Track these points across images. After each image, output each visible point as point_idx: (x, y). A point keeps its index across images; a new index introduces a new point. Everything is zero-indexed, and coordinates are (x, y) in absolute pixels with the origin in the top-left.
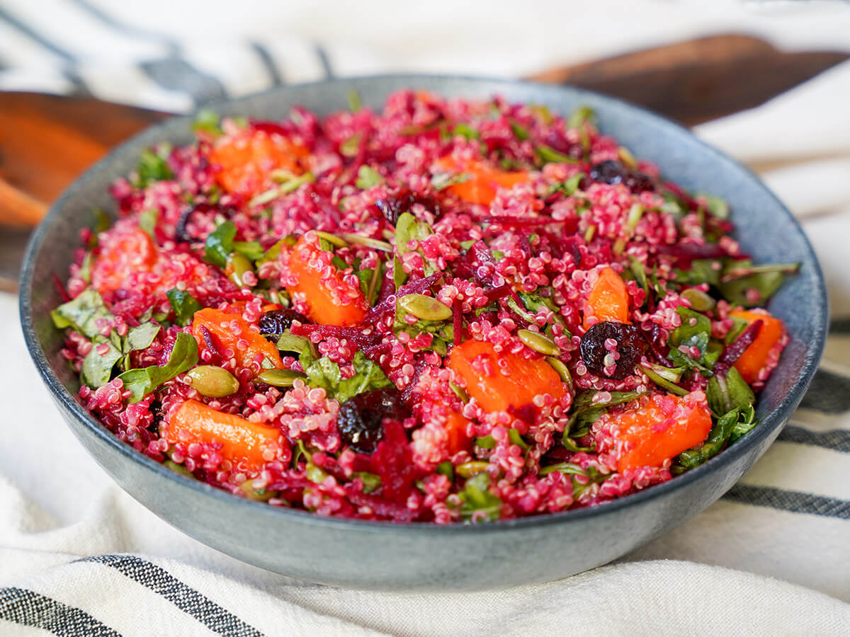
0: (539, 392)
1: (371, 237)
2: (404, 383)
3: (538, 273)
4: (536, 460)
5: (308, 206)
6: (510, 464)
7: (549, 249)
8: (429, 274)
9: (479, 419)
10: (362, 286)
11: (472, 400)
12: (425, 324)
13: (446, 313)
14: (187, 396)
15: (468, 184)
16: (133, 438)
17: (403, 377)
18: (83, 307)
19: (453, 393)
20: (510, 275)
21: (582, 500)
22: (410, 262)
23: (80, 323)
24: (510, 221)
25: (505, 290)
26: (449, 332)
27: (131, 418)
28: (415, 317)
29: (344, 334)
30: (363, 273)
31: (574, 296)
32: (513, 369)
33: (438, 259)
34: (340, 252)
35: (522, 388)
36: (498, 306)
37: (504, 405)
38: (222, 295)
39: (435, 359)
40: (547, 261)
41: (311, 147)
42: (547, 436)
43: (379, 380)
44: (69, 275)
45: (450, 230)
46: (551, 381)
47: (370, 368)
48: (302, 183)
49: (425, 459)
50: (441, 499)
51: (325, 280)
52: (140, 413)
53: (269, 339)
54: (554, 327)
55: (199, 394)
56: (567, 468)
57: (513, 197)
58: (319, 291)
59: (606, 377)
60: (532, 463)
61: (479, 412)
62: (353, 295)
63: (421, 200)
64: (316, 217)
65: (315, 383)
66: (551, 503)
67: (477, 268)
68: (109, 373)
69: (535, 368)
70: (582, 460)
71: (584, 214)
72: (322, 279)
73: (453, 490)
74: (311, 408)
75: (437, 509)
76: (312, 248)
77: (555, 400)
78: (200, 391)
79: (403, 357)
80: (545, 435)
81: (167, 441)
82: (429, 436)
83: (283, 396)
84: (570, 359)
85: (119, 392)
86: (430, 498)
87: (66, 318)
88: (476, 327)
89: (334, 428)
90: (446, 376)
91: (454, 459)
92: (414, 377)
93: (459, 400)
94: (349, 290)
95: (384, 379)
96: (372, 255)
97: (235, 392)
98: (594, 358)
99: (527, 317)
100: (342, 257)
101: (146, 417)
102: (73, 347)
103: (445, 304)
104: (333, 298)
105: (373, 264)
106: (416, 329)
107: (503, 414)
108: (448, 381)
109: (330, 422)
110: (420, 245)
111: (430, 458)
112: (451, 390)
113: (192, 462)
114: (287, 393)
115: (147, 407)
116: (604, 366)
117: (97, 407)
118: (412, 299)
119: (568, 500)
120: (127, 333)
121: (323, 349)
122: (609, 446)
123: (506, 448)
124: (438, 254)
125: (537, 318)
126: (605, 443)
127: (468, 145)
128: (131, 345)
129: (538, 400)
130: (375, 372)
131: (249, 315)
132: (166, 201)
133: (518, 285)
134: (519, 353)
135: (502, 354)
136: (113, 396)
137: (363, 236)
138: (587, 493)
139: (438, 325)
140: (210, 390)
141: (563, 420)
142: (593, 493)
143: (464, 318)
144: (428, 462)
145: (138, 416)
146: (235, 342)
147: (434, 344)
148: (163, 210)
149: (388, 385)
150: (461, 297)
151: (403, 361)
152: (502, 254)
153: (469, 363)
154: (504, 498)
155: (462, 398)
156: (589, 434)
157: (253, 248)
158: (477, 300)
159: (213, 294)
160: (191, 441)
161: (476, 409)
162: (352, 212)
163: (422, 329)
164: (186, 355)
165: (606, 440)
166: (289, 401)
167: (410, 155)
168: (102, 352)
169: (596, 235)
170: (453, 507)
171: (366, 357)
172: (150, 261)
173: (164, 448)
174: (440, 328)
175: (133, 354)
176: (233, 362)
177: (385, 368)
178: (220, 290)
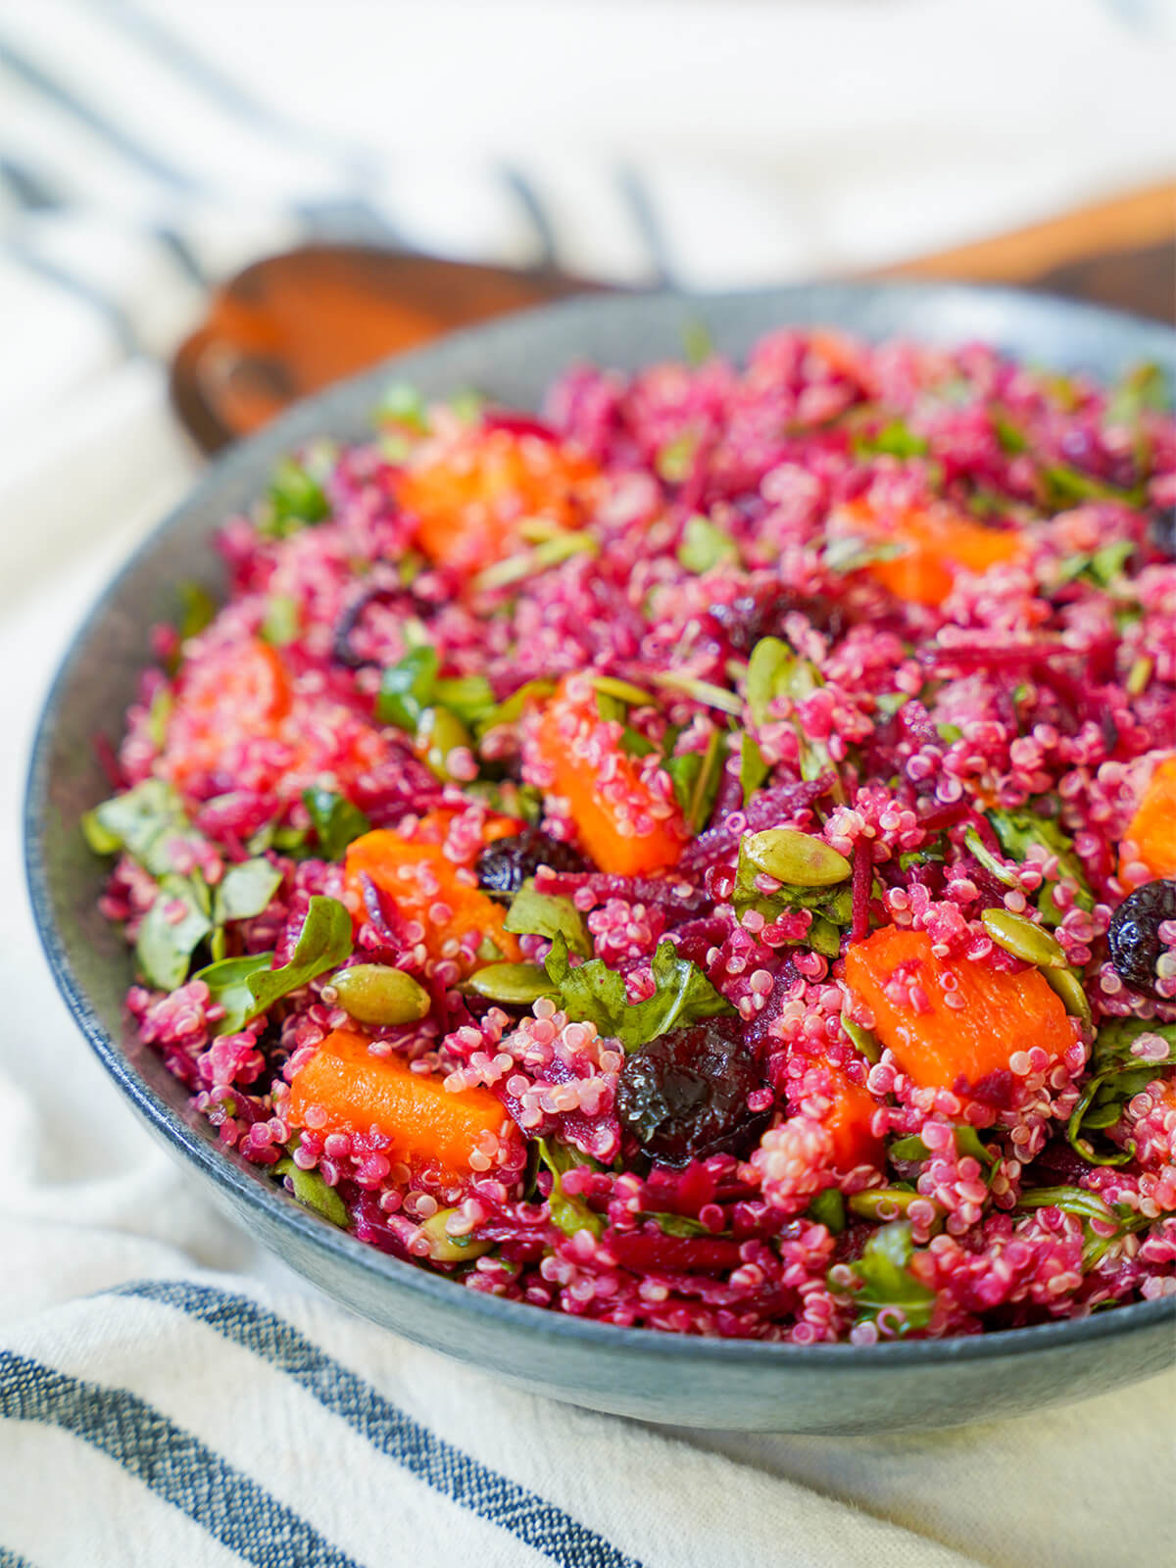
0: (1022, 1044)
1: (703, 678)
2: (753, 1007)
3: (1030, 773)
4: (1011, 1181)
5: (583, 604)
6: (957, 1196)
7: (1054, 714)
8: (811, 772)
9: (900, 1096)
10: (678, 794)
11: (887, 1055)
12: (796, 891)
13: (838, 868)
14: (328, 1025)
15: (899, 565)
16: (219, 1117)
17: (751, 995)
18: (145, 811)
19: (849, 1041)
20: (972, 775)
21: (1103, 1268)
22: (773, 744)
23: (136, 842)
24: (977, 657)
25: (961, 810)
26: (844, 908)
27: (219, 1065)
28: (776, 880)
29: (640, 892)
30: (681, 765)
31: (1102, 813)
32: (968, 994)
33: (829, 739)
34: (639, 716)
35: (986, 1035)
36: (946, 850)
37: (949, 1076)
38: (408, 799)
39: (814, 963)
40: (1049, 744)
41: (604, 461)
42: (1036, 1131)
43: (705, 1002)
44: (125, 729)
45: (857, 672)
46: (1046, 1019)
47: (686, 978)
48: (574, 548)
49: (785, 1189)
50: (816, 1270)
51: (603, 784)
52: (237, 1059)
53: (494, 900)
54: (1058, 891)
55: (353, 1020)
56: (1075, 1202)
57: (987, 594)
58: (594, 805)
59: (1161, 1000)
60: (1005, 1186)
61: (898, 1082)
62: (661, 812)
63: (804, 605)
64: (599, 628)
65: (576, 1008)
66: (1038, 1288)
67: (908, 757)
68: (183, 963)
69: (1016, 989)
70: (1105, 1186)
71: (1130, 629)
72: (599, 782)
73: (839, 1254)
74: (566, 1063)
75: (808, 1292)
76: (583, 712)
77: (1054, 1057)
78: (356, 1013)
79: (753, 953)
80: (1031, 1130)
81: (285, 1124)
82: (793, 1145)
83: (515, 1026)
84: (1087, 959)
85: (199, 1009)
86: (793, 1271)
87: (112, 834)
88: (899, 899)
89: (608, 1109)
90: (834, 1003)
91: (848, 1179)
92: (774, 997)
93: (859, 1056)
94: (651, 803)
95: (714, 1000)
96: (702, 725)
97: (422, 1015)
98: (1136, 963)
99: (1003, 872)
100: (642, 729)
101: (250, 1065)
102: (123, 894)
103: (836, 850)
104: (619, 821)
105: (702, 743)
106: (780, 904)
107: (946, 1095)
108: (838, 1012)
109: (603, 1096)
110: (795, 710)
111: (795, 1188)
112: (845, 1032)
113: (332, 1169)
114: (524, 1022)
115: (249, 1044)
116: (1156, 977)
117: (157, 1038)
118: (771, 842)
119: (1072, 1281)
120: (223, 876)
121: (597, 928)
122: (1161, 1155)
123: (951, 1163)
124: (829, 728)
125: (1025, 875)
126: (1153, 1147)
127: (904, 474)
128: (228, 907)
129: (1018, 1062)
130: (696, 986)
131: (456, 849)
132: (319, 576)
133: (987, 794)
134: (982, 960)
135: (946, 962)
136: (187, 1020)
137: (685, 676)
138: (1113, 1255)
139: (822, 894)
140: (372, 1014)
141: (1071, 1096)
142: (1126, 1254)
143: (876, 871)
144: (793, 1195)
145: (232, 1063)
146: (426, 908)
147: (814, 929)
148: (310, 593)
149: (722, 1010)
150: (871, 832)
151: (752, 959)
152: (959, 731)
153: (882, 984)
154: (942, 1278)
155: (865, 1052)
156: (1123, 1118)
157: (472, 693)
158: (903, 837)
159: (390, 794)
160: (331, 1128)
161: (892, 1076)
162: (669, 620)
163: (789, 903)
164: (326, 945)
165: (1155, 1142)
166: (523, 1042)
167: (790, 486)
168: (173, 916)
169: (1152, 678)
170: (839, 1291)
171: (681, 953)
172: (279, 710)
173: (280, 1139)
174: (827, 900)
175: (231, 928)
176: (420, 952)
177: (716, 975)
178: (404, 787)
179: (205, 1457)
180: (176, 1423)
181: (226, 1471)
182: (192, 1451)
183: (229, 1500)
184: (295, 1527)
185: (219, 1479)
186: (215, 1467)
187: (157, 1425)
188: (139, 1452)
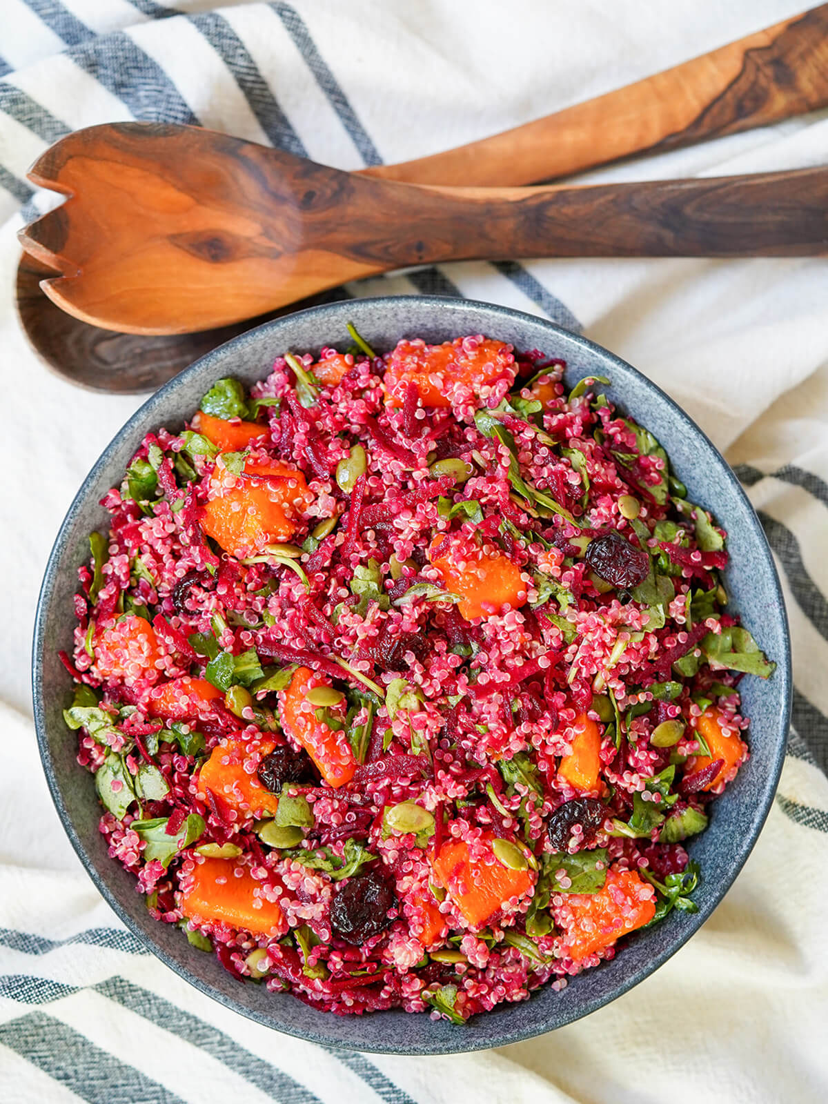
6: (476, 961)
13: (428, 823)
26: (430, 832)
30: (355, 734)
34: (334, 708)
47: (359, 855)
51: (320, 757)
54: (527, 807)
56: (526, 949)
68: (124, 811)
75: (413, 999)
84: (539, 836)
88: (455, 829)
96: (363, 713)
99: (502, 809)
103: (429, 813)
105: (364, 721)
120: (138, 773)
121: (317, 813)
125: (513, 808)
128: (143, 792)
157: (250, 662)
176: (236, 827)
179: (146, 994)
180: (132, 982)
181: (156, 998)
182: (140, 992)
183: (158, 1009)
184: (188, 1018)
185: (152, 1002)
186: (150, 997)
187: (123, 984)
188: (117, 993)
